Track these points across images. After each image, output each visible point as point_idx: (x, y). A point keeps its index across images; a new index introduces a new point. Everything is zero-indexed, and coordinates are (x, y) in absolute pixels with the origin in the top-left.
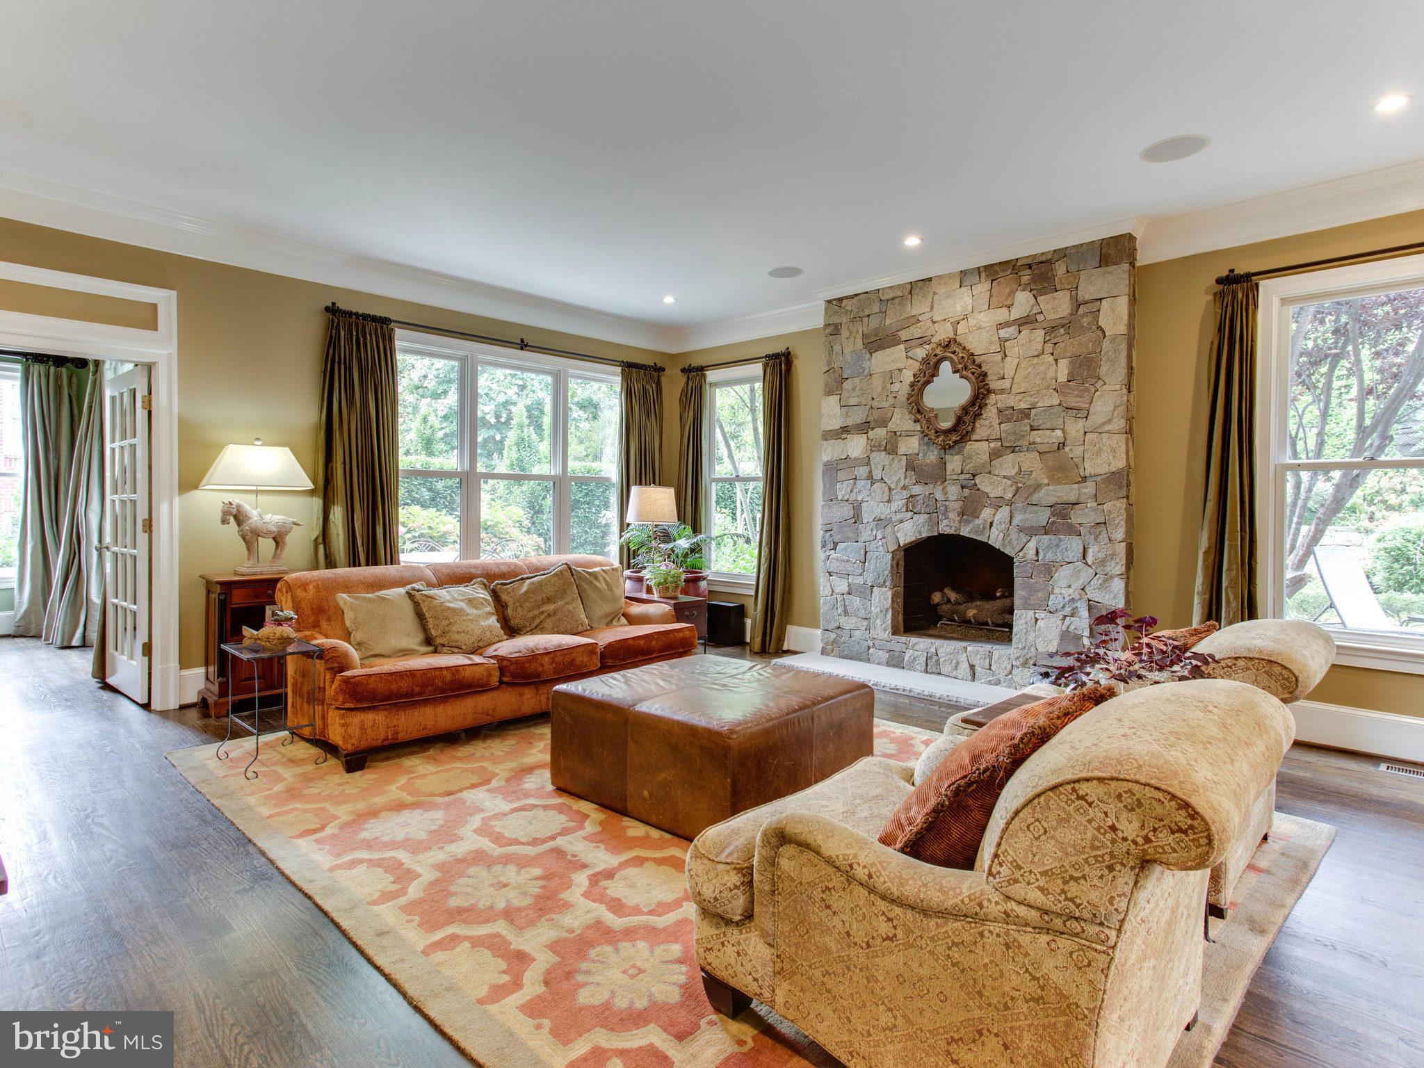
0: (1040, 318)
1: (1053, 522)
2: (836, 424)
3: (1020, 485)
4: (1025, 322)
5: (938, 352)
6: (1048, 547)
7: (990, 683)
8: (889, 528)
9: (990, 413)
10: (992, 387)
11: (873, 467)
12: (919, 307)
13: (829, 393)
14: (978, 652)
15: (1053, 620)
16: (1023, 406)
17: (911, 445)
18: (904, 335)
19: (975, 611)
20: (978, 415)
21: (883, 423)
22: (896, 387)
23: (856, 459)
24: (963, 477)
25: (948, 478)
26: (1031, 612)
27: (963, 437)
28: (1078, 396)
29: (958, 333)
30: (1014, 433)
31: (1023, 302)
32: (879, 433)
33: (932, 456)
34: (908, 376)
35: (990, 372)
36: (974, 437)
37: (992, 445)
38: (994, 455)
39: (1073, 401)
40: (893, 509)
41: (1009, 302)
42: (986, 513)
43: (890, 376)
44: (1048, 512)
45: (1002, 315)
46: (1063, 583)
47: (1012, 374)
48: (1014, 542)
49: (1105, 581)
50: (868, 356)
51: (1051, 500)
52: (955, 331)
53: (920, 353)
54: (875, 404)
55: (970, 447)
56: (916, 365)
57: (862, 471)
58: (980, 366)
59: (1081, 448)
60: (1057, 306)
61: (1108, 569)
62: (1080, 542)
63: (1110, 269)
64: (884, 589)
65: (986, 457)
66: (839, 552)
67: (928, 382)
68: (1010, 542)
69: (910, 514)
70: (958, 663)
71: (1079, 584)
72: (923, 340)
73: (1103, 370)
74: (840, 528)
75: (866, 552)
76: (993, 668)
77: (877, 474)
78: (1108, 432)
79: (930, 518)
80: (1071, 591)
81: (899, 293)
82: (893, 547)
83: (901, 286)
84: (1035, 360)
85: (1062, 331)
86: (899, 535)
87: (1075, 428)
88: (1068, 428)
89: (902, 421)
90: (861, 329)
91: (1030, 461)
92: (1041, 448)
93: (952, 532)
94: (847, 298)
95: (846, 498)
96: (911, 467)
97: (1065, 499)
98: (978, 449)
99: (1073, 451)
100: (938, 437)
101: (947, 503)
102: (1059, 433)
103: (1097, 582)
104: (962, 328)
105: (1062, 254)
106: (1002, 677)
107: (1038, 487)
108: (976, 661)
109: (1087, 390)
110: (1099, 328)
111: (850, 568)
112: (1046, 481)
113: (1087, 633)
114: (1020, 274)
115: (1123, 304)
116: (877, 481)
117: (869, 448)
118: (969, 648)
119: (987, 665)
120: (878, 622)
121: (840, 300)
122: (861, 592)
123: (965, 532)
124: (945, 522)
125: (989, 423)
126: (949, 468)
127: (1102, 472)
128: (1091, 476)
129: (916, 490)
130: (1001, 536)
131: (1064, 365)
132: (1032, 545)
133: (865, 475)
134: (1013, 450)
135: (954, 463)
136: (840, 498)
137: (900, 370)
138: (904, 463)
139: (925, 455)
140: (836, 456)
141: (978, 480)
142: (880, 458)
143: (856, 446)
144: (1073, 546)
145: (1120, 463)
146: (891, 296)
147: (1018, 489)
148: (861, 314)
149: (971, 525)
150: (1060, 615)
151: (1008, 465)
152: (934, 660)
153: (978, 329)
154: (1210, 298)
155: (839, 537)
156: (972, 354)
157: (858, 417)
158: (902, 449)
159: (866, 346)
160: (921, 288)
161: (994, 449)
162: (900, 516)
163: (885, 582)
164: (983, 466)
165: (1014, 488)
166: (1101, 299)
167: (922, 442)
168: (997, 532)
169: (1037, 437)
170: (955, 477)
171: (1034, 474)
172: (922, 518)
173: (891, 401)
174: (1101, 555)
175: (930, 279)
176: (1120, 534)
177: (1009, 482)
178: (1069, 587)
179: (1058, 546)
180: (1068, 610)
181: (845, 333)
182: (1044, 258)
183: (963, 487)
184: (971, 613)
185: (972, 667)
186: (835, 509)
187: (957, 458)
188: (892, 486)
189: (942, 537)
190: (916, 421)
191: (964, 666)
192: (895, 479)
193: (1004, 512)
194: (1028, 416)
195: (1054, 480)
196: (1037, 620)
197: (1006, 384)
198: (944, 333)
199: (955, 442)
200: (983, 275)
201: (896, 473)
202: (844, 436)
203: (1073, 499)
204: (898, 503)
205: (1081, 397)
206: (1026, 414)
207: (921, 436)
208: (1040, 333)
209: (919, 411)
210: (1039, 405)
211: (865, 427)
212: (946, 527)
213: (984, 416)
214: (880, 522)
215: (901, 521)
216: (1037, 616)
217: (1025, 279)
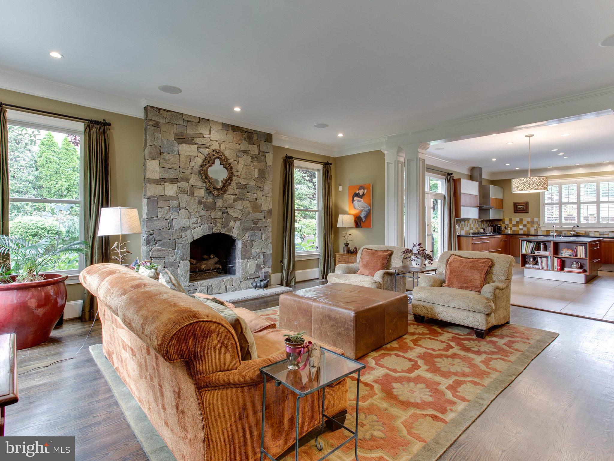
0: (249, 152)
1: (254, 226)
2: (157, 176)
3: (243, 213)
4: (245, 152)
5: (214, 153)
6: (252, 236)
7: (233, 291)
8: (189, 231)
9: (234, 183)
10: (234, 174)
11: (180, 201)
12: (203, 130)
13: (153, 158)
14: (228, 280)
15: (253, 261)
16: (245, 183)
17: (201, 193)
18: (197, 141)
19: (205, 266)
20: (230, 184)
21: (187, 180)
22: (193, 164)
23: (170, 197)
24: (223, 208)
25: (217, 208)
26: (246, 260)
27: (224, 191)
28: (260, 183)
29: (221, 148)
30: (242, 193)
31: (245, 146)
32: (184, 185)
33: (210, 199)
34: (199, 161)
35: (234, 168)
36: (228, 193)
37: (234, 197)
38: (235, 200)
39: (259, 185)
40: (191, 222)
41: (240, 143)
42: (232, 223)
43: (190, 159)
44: (252, 223)
45: (238, 147)
46: (256, 248)
47: (241, 171)
48: (241, 234)
49: (267, 245)
50: (177, 145)
51: (253, 218)
52: (220, 147)
53: (206, 152)
54: (181, 169)
55: (226, 196)
56: (203, 157)
57: (175, 203)
58: (230, 164)
59: (261, 201)
60: (254, 150)
61: (268, 241)
62: (261, 233)
63: (268, 143)
64: (186, 262)
65: (232, 201)
66: (159, 246)
67: (211, 166)
68: (240, 234)
69: (199, 225)
70: (220, 287)
71: (260, 247)
72: (206, 146)
73: (267, 176)
74: (160, 233)
75: (176, 244)
76: (234, 285)
77: (183, 205)
78: (268, 196)
79: (209, 226)
80: (258, 250)
81: (194, 120)
82: (190, 241)
83: (194, 117)
84: (248, 167)
85: (256, 159)
86: (194, 235)
87: (260, 194)
88: (258, 194)
89: (195, 180)
90: (174, 129)
91: (246, 204)
92: (250, 200)
93: (218, 232)
94: (163, 110)
95: (163, 217)
96: (200, 203)
97: (257, 218)
98: (229, 197)
99: (259, 202)
100: (214, 191)
101: (216, 220)
102: (255, 195)
103: (265, 246)
104: (222, 146)
105: (255, 132)
106: (237, 287)
107: (249, 213)
108: (228, 284)
109: (263, 181)
110: (266, 162)
111: (166, 253)
112: (251, 212)
113: (263, 264)
114: (243, 133)
115: (271, 155)
116: (182, 208)
117: (178, 191)
118: (225, 280)
119: (232, 284)
120: (182, 278)
121: (159, 109)
122: (173, 265)
123: (223, 232)
124: (216, 227)
125: (233, 188)
126: (218, 204)
127: (266, 209)
128: (264, 210)
129: (203, 213)
130: (237, 232)
131: (256, 171)
132: (247, 235)
133: (176, 205)
134: (241, 199)
135: (220, 203)
136: (159, 216)
137: (195, 157)
138: (197, 201)
139: (207, 198)
140: (157, 193)
141: (228, 210)
142: (184, 197)
143: (171, 190)
144: (258, 233)
145: (271, 207)
146: (190, 120)
147: (243, 214)
148: (173, 122)
149: (226, 228)
150: (255, 259)
151: (240, 205)
153: (229, 149)
154: (283, 160)
155: (159, 237)
156: (227, 159)
157: (172, 174)
158: (196, 194)
159: (176, 139)
160: (204, 123)
161: (234, 198)
162: (194, 226)
163: (187, 258)
164: (231, 204)
165: (242, 214)
166: (266, 152)
167: (206, 192)
168: (235, 231)
169: (249, 195)
170: (220, 208)
171: (248, 209)
172: (206, 226)
173: (190, 171)
174: (266, 237)
175: (209, 120)
176: (270, 230)
177: (240, 212)
178: (258, 249)
179: (254, 235)
180: (257, 257)
181: (163, 129)
182: (250, 131)
183: (223, 213)
184: (203, 267)
185: (226, 286)
186: (156, 222)
187: (221, 200)
188: (191, 211)
189: (214, 234)
190: (205, 182)
191: (224, 287)
192: (193, 207)
193: (238, 222)
194: (246, 187)
195: (254, 211)
196: (248, 262)
197: (239, 174)
198: (215, 146)
199: (222, 194)
200: (230, 128)
201: (194, 206)
202: (162, 183)
203: (259, 218)
204: (194, 219)
205: (261, 183)
206: (245, 186)
207: (205, 189)
208: (249, 158)
209: (206, 178)
210: (250, 184)
211: (175, 181)
212: (215, 230)
213: (231, 185)
214: (184, 229)
215: (195, 228)
216: (248, 261)
217: (245, 136)
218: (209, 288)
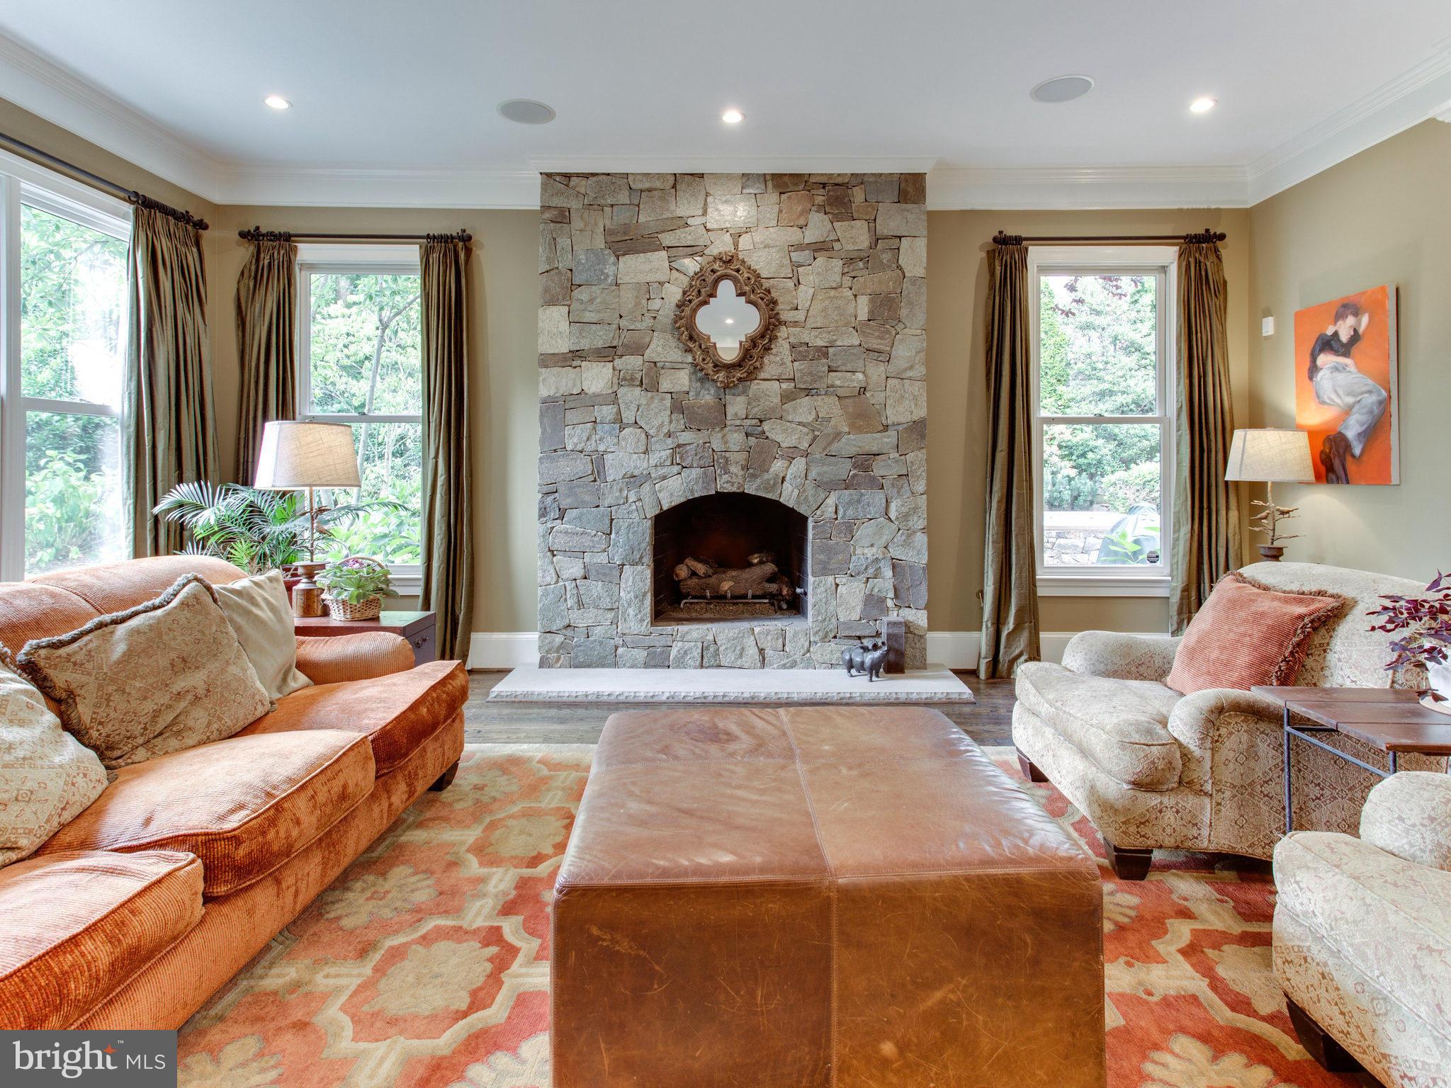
0: (837, 246)
1: (855, 475)
2: (563, 346)
3: (817, 433)
4: (820, 248)
5: (716, 267)
6: (850, 503)
7: (784, 667)
8: (646, 488)
9: (782, 348)
10: (783, 317)
11: (622, 407)
12: (685, 207)
13: (552, 302)
14: (768, 632)
15: (856, 584)
16: (820, 343)
17: (681, 380)
18: (667, 239)
19: (731, 584)
20: (767, 349)
21: (639, 349)
22: (656, 304)
23: (595, 395)
24: (748, 422)
25: (728, 423)
26: (831, 579)
27: (749, 373)
28: (879, 337)
29: (741, 247)
30: (810, 373)
31: (818, 227)
32: (632, 363)
33: (708, 397)
34: (674, 293)
35: (779, 302)
36: (762, 375)
37: (784, 386)
38: (787, 397)
39: (874, 343)
40: (652, 462)
41: (802, 222)
42: (778, 466)
43: (647, 291)
44: (848, 464)
45: (794, 235)
46: (866, 542)
47: (807, 305)
48: (811, 499)
49: (909, 536)
50: (613, 259)
51: (853, 451)
52: (736, 245)
53: (691, 265)
54: (623, 323)
55: (755, 387)
56: (685, 281)
57: (607, 412)
58: (769, 292)
59: (883, 395)
60: (855, 236)
61: (910, 523)
62: (883, 496)
63: (909, 206)
64: (640, 568)
65: (777, 400)
66: (569, 522)
67: (706, 303)
68: (806, 498)
69: (676, 469)
70: (743, 649)
71: (883, 541)
72: (693, 250)
73: (904, 312)
74: (571, 489)
75: (612, 520)
76: (787, 648)
77: (628, 416)
78: (910, 378)
79: (705, 473)
80: (874, 550)
81: (658, 184)
82: (652, 512)
83: (660, 176)
84: (833, 293)
85: (861, 264)
86: (660, 496)
87: (877, 372)
88: (870, 371)
89: (664, 348)
90: (604, 221)
91: (828, 406)
92: (841, 392)
93: (734, 489)
94: (578, 175)
95: (579, 447)
96: (678, 407)
97: (867, 449)
98: (767, 390)
99: (875, 397)
100: (717, 372)
101: (727, 454)
102: (860, 376)
103: (900, 538)
104: (745, 242)
105: (859, 179)
106: (798, 657)
107: (838, 435)
108: (767, 644)
109: (888, 332)
110: (899, 267)
111: (586, 541)
112: (846, 429)
113: (891, 594)
114: (813, 192)
115: (921, 244)
116: (628, 425)
117: (615, 381)
118: (757, 630)
119: (780, 646)
120: (631, 611)
121: (568, 176)
122: (605, 574)
123: (751, 489)
124: (726, 477)
125: (779, 360)
126: (730, 411)
127: (903, 420)
128: (893, 425)
129: (686, 437)
130: (796, 492)
131: (863, 301)
132: (831, 501)
133: (610, 417)
134: (808, 392)
135: (737, 406)
136: (569, 447)
137: (661, 284)
138: (668, 402)
139: (698, 394)
140: (563, 390)
141: (766, 426)
142: (631, 395)
143: (596, 378)
144: (875, 499)
145: (921, 413)
146: (647, 185)
147: (815, 438)
148: (602, 202)
149: (758, 481)
150: (863, 577)
151: (803, 410)
152: (712, 649)
153: (765, 247)
154: (984, 255)
155: (568, 501)
156: (758, 276)
157: (599, 338)
158: (665, 385)
159: (610, 245)
160: (689, 185)
161: (785, 391)
162: (662, 471)
163: (641, 558)
164: (773, 410)
165: (810, 436)
166: (900, 237)
167: (694, 377)
168: (790, 488)
169: (836, 379)
170: (738, 422)
171: (833, 422)
172: (695, 473)
173: (648, 322)
174: (904, 510)
175: (702, 176)
176: (921, 486)
177: (805, 430)
178: (872, 545)
179: (859, 501)
180: (871, 571)
181: (577, 223)
182: (840, 180)
183: (747, 435)
184: (726, 586)
185: (761, 651)
186: (562, 463)
187: (741, 400)
188: (652, 432)
189: (719, 495)
190: (689, 350)
191: (752, 651)
192: (656, 423)
193: (799, 464)
194: (826, 355)
195: (855, 428)
196: (837, 585)
197: (800, 316)
198: (722, 245)
199: (740, 379)
200: (770, 184)
201: (659, 416)
202: (575, 363)
203: (875, 449)
204: (661, 453)
205: (882, 338)
206: (823, 352)
207: (692, 370)
208: (837, 264)
209: (691, 338)
210: (839, 343)
211: (608, 353)
212: (726, 484)
213: (774, 351)
214: (633, 480)
215: (664, 478)
216: (837, 581)
217: (819, 200)
218: (708, 648)
